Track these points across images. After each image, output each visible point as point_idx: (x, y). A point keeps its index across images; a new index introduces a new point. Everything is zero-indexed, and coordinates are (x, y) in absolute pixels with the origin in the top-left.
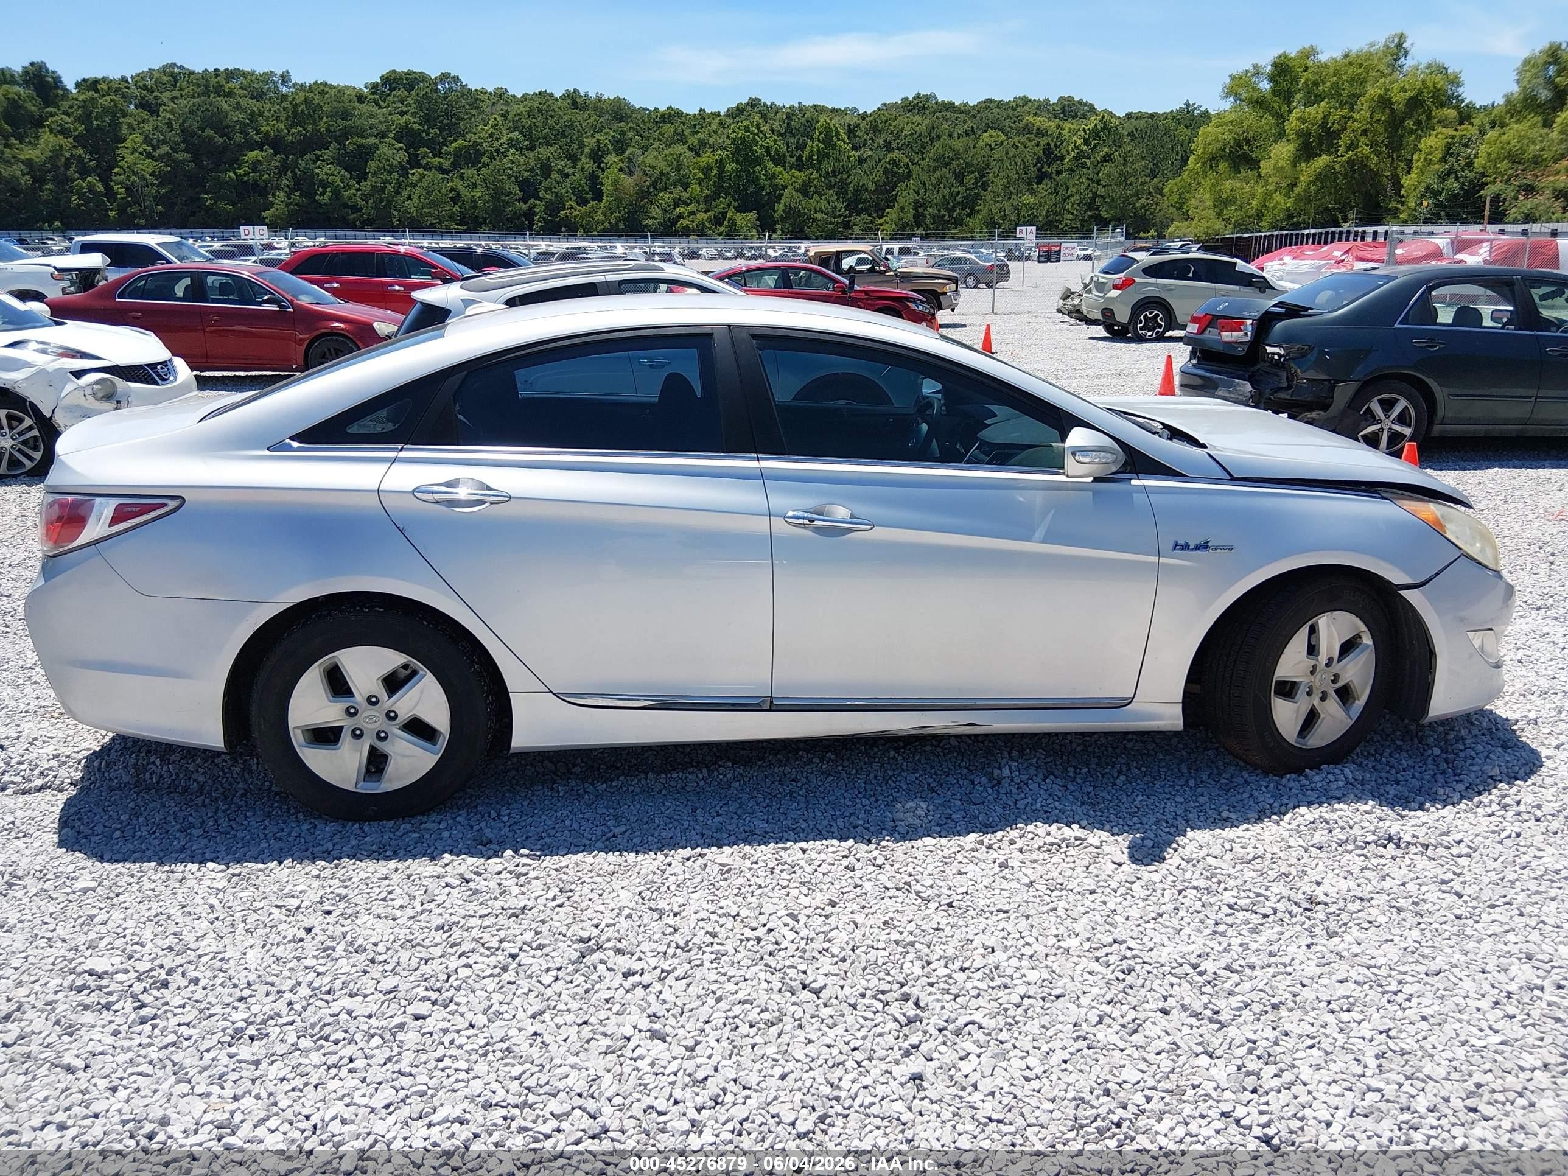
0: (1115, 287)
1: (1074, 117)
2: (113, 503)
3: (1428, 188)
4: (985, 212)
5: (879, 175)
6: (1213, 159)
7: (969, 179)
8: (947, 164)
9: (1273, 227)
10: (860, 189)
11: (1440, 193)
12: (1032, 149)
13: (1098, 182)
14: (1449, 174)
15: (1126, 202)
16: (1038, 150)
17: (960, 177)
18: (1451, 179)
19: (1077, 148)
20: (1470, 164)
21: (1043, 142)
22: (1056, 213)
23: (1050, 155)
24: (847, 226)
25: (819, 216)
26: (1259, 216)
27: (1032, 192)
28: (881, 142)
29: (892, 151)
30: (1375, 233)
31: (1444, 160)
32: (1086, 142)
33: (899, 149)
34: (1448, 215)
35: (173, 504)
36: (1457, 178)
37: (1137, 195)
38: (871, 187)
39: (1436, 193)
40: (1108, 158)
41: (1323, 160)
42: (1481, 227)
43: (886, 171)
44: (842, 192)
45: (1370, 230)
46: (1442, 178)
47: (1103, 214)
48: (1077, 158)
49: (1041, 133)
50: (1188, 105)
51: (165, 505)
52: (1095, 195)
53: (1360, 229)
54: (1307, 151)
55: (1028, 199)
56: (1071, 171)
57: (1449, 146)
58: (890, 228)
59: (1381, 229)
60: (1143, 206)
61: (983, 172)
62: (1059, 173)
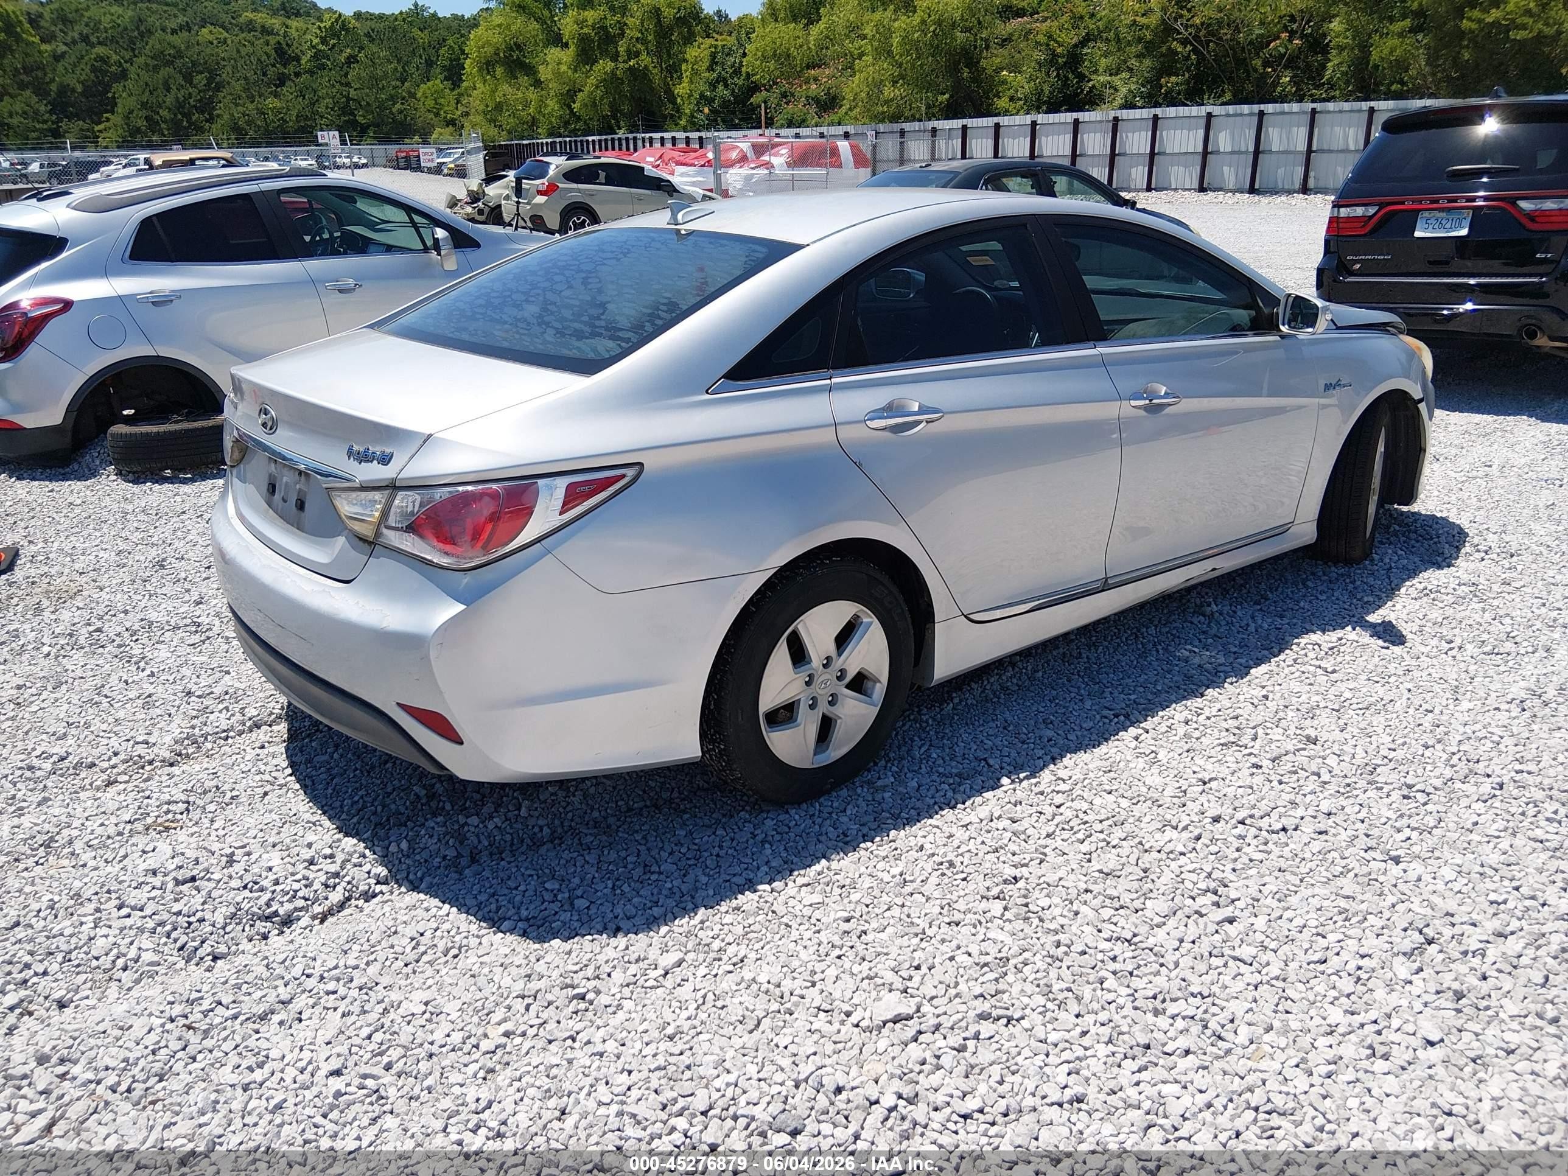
0: (540, 193)
1: (297, 14)
2: (562, 483)
3: (702, 95)
4: (226, 117)
5: (84, 72)
6: (488, 63)
7: (200, 80)
8: (169, 63)
9: (550, 135)
10: (64, 90)
11: (713, 100)
12: (262, 48)
13: (348, 85)
14: (718, 82)
15: (382, 107)
16: (269, 49)
17: (188, 78)
18: (721, 87)
19: (314, 47)
20: (737, 72)
21: (273, 40)
22: (306, 118)
23: (284, 54)
24: (56, 133)
25: (15, 121)
26: (534, 122)
27: (276, 95)
28: (76, 36)
29: (93, 46)
30: (662, 139)
31: (710, 69)
32: (323, 41)
33: (100, 43)
34: (723, 121)
35: (630, 473)
36: (726, 86)
37: (393, 99)
38: (79, 88)
39: (710, 101)
40: (351, 60)
41: (605, 66)
42: (760, 131)
43: (94, 69)
44: (41, 91)
45: (657, 136)
46: (713, 86)
47: (360, 119)
48: (315, 57)
49: (266, 31)
50: (416, 5)
51: (623, 476)
52: (348, 99)
53: (647, 135)
54: (587, 54)
55: (272, 103)
56: (311, 73)
57: (713, 56)
58: (112, 135)
59: (668, 135)
60: (400, 112)
61: (212, 74)
62: (297, 75)
